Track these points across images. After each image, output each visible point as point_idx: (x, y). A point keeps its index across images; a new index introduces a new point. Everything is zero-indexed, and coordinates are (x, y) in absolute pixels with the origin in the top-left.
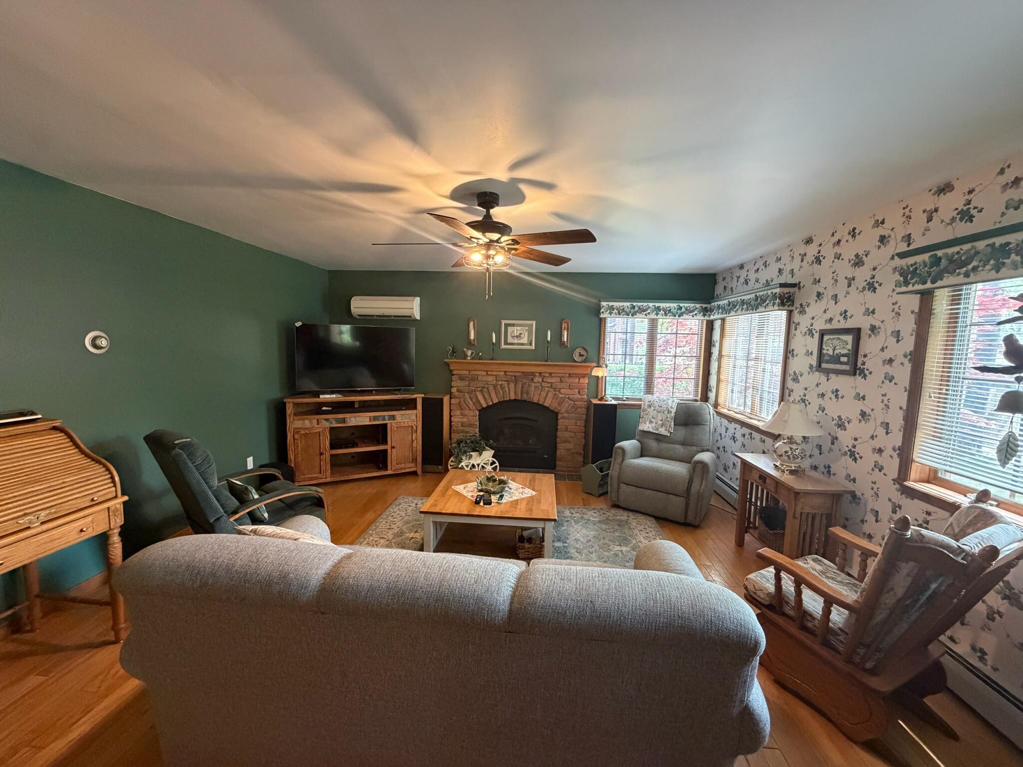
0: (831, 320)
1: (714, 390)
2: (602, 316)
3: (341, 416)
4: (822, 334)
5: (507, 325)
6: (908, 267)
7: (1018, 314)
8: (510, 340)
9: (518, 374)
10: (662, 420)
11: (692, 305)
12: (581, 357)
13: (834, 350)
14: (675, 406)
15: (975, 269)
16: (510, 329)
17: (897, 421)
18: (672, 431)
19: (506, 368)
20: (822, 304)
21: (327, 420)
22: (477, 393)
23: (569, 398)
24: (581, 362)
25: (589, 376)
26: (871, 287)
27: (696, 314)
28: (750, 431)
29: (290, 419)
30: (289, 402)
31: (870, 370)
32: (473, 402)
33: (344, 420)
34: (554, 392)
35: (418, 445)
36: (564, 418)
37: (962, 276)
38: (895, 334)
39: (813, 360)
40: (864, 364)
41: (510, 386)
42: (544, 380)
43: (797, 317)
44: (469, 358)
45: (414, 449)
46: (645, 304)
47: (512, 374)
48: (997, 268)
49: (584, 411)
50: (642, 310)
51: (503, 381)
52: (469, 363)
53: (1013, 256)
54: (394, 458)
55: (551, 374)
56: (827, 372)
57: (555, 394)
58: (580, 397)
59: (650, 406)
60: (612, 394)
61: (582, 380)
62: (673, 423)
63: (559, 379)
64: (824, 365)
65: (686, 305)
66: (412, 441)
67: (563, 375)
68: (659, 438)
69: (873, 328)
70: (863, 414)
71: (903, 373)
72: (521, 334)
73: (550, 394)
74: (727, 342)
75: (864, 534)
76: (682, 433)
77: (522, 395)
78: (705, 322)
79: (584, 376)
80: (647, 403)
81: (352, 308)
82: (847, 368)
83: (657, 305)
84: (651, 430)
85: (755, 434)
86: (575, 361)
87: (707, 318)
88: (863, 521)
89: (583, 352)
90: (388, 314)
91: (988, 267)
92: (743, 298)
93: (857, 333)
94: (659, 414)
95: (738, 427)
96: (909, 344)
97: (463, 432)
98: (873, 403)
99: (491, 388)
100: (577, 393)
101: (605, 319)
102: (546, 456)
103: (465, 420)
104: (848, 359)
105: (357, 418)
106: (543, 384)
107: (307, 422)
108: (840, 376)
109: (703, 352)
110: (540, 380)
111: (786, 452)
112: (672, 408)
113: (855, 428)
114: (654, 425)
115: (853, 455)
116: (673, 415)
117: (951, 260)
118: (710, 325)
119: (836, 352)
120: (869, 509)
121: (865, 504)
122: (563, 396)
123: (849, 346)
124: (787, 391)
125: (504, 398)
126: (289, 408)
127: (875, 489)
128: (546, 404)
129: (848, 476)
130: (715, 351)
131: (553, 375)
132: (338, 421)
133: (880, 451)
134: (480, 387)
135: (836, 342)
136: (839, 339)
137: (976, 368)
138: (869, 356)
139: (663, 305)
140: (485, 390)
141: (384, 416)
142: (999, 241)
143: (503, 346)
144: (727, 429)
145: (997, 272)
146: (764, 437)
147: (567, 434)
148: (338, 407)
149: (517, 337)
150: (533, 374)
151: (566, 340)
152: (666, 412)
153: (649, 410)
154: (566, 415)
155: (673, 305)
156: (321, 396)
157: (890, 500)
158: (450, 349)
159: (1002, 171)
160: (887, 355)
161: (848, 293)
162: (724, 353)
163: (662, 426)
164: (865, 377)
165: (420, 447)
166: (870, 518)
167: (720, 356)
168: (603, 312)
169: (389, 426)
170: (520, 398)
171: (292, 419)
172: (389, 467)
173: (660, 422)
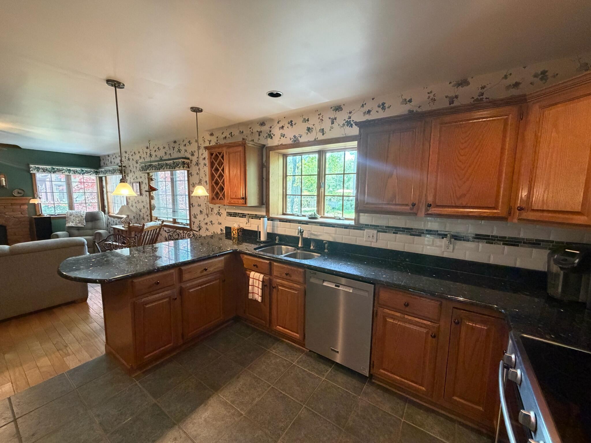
0: (134, 179)
1: (107, 207)
2: (31, 172)
4: (133, 183)
6: (142, 166)
10: (79, 221)
11: (90, 170)
12: (19, 194)
13: (136, 188)
14: (85, 214)
17: (149, 207)
18: (85, 225)
20: (132, 174)
23: (14, 217)
24: (20, 197)
25: (29, 204)
27: (92, 174)
31: (143, 194)
36: (11, 228)
38: (146, 184)
40: (142, 192)
43: (126, 178)
49: (27, 222)
50: (59, 171)
58: (22, 216)
59: (71, 215)
60: (46, 212)
61: (22, 207)
62: (85, 221)
65: (86, 169)
67: (6, 204)
68: (78, 228)
69: (142, 182)
70: (144, 206)
74: (108, 186)
76: (90, 225)
78: (98, 177)
79: (24, 204)
80: (69, 214)
82: (139, 193)
84: (73, 226)
86: (15, 196)
87: (97, 175)
89: (20, 191)
92: (109, 169)
93: (139, 183)
94: (77, 218)
95: (117, 219)
96: (148, 186)
98: (145, 202)
100: (20, 214)
101: (34, 174)
108: (138, 196)
109: (99, 190)
112: (83, 215)
113: (143, 211)
114: (74, 223)
115: (143, 218)
116: (84, 217)
118: (101, 179)
122: (8, 216)
123: (139, 187)
130: (105, 190)
133: (148, 216)
136: (136, 185)
139: (72, 169)
144: (114, 221)
151: (4, 184)
152: (80, 217)
153: (71, 217)
154: (12, 226)
155: (78, 169)
160: (145, 189)
163: (79, 223)
164: (142, 196)
167: (107, 192)
168: (32, 170)
173: (78, 222)
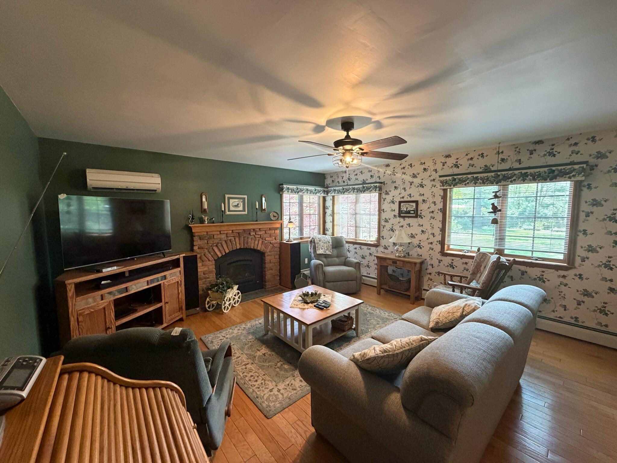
0: (403, 197)
3: (123, 286)
4: (400, 202)
5: (229, 198)
6: (444, 181)
7: (493, 197)
8: (232, 208)
9: (241, 231)
11: (320, 189)
12: (275, 218)
13: (407, 209)
15: (468, 183)
16: (231, 201)
17: (437, 232)
18: (332, 252)
19: (234, 228)
20: (398, 192)
21: (110, 293)
22: (214, 248)
23: (270, 243)
24: (276, 220)
26: (422, 186)
28: (360, 246)
29: (72, 301)
30: (70, 284)
31: (424, 215)
32: (211, 255)
33: (126, 289)
34: (262, 240)
35: (182, 296)
36: (268, 255)
37: (464, 185)
38: (434, 203)
39: (397, 213)
40: (421, 213)
41: (236, 240)
42: (256, 233)
43: (384, 196)
44: (206, 223)
45: (180, 300)
46: (302, 187)
47: (237, 231)
48: (475, 183)
49: (278, 249)
51: (231, 237)
52: (206, 226)
53: (480, 180)
54: (167, 312)
55: (260, 229)
56: (404, 217)
57: (263, 241)
58: (276, 241)
59: (320, 241)
61: (276, 231)
62: (331, 248)
63: (264, 232)
64: (402, 215)
65: (318, 189)
66: (178, 293)
67: (266, 229)
68: (326, 256)
69: (424, 201)
70: (423, 231)
71: (440, 216)
72: (238, 204)
73: (260, 242)
75: (428, 273)
76: (336, 252)
77: (244, 245)
78: (321, 197)
79: (277, 229)
80: (318, 240)
81: (88, 180)
82: (414, 215)
83: (307, 188)
84: (323, 253)
85: (363, 247)
86: (272, 220)
88: (426, 269)
89: (276, 215)
90: (132, 188)
91: (472, 183)
93: (417, 202)
94: (325, 244)
96: (440, 206)
97: (205, 278)
98: (427, 226)
99: (224, 243)
100: (274, 239)
101: (282, 195)
102: (258, 282)
103: (206, 269)
104: (414, 212)
105: (137, 285)
106: (256, 236)
107: (90, 300)
108: (410, 218)
109: (321, 212)
110: (254, 234)
111: (402, 250)
112: (329, 240)
113: (419, 237)
114: (323, 250)
115: (419, 246)
116: (331, 243)
117: (459, 179)
119: (408, 210)
120: (429, 264)
121: (427, 263)
122: (267, 242)
123: (414, 207)
124: (382, 226)
125: (233, 249)
126: (70, 290)
127: (431, 257)
128: (259, 249)
129: (418, 255)
130: (329, 211)
131: (261, 230)
132: (120, 292)
133: (431, 243)
134: (215, 243)
135: (407, 206)
136: (409, 204)
137: (488, 213)
138: (423, 211)
140: (220, 244)
141: (158, 278)
142: (475, 176)
143: (228, 213)
145: (475, 184)
146: (369, 247)
147: (271, 265)
148: (116, 279)
149: (235, 206)
150: (250, 230)
151: (265, 208)
152: (328, 243)
153: (320, 243)
154: (269, 253)
156: (104, 270)
157: (437, 259)
158: (190, 216)
159: (467, 155)
160: (431, 210)
161: (410, 187)
162: (335, 212)
163: (327, 250)
164: (422, 218)
165: (184, 298)
166: (430, 267)
167: (333, 213)
168: (284, 191)
169: (162, 285)
170: (243, 247)
171: (74, 300)
172: (164, 322)
173: (326, 248)
